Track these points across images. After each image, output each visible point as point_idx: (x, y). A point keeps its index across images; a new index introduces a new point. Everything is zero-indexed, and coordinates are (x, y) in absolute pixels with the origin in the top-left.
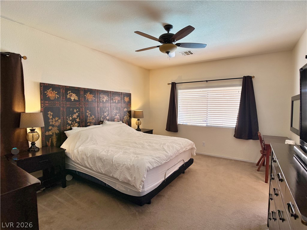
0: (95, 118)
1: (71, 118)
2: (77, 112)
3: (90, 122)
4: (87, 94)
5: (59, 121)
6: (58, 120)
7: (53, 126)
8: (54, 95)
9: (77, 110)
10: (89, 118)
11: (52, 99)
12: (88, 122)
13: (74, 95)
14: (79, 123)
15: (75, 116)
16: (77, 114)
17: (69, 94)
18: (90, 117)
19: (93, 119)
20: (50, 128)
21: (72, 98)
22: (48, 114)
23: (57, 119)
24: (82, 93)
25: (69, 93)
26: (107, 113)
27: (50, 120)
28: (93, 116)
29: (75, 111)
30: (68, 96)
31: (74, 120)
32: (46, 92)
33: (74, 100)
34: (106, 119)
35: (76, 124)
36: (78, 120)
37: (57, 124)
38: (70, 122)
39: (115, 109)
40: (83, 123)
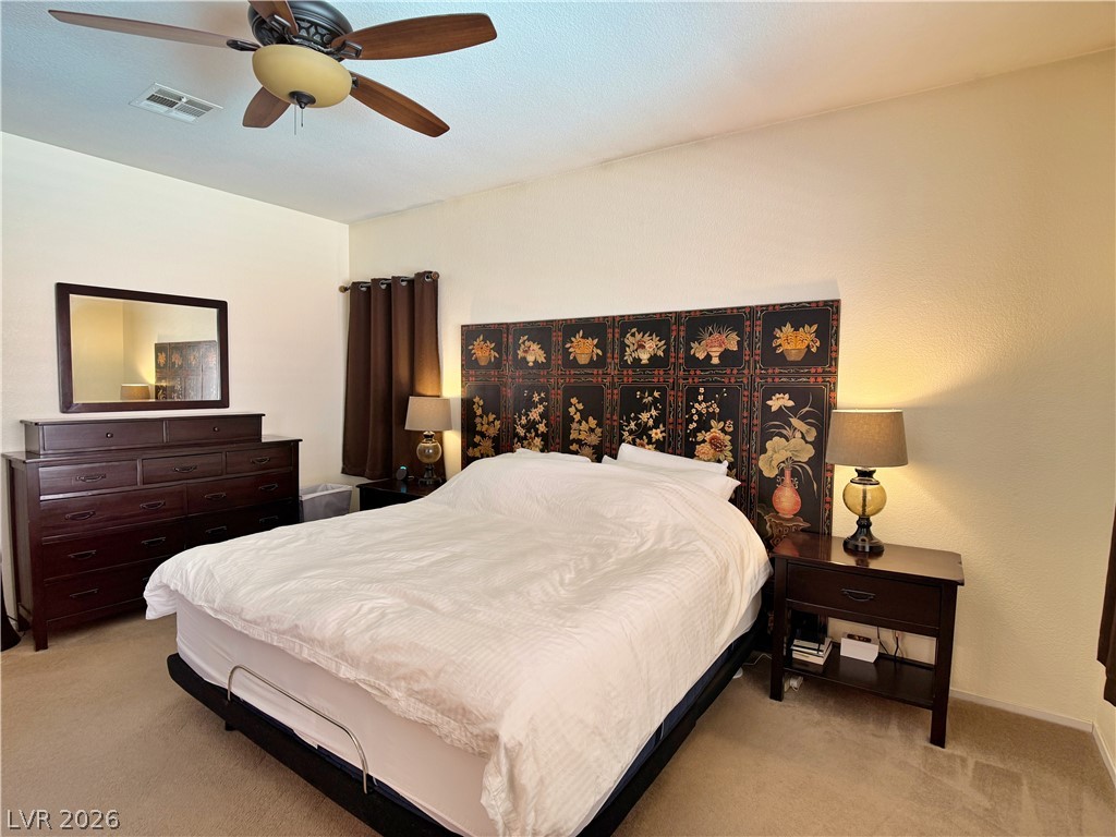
0: (599, 430)
1: (524, 421)
2: (541, 401)
3: (579, 442)
4: (573, 339)
5: (497, 423)
6: (493, 422)
7: (483, 435)
8: (487, 354)
9: (542, 395)
10: (574, 425)
11: (483, 364)
12: (575, 441)
13: (535, 347)
14: (544, 437)
15: (535, 414)
16: (541, 409)
17: (523, 346)
18: (580, 422)
19: (592, 430)
20: (477, 439)
21: (531, 358)
22: (474, 403)
23: (492, 417)
24: (557, 337)
25: (524, 343)
26: (654, 413)
27: (478, 420)
28: (591, 418)
29: (536, 398)
30: (521, 354)
31: (531, 426)
32: (471, 347)
33: (535, 362)
34: (650, 437)
35: (538, 441)
36: (542, 428)
37: (492, 432)
38: (521, 432)
39: (701, 398)
40: (557, 440)
